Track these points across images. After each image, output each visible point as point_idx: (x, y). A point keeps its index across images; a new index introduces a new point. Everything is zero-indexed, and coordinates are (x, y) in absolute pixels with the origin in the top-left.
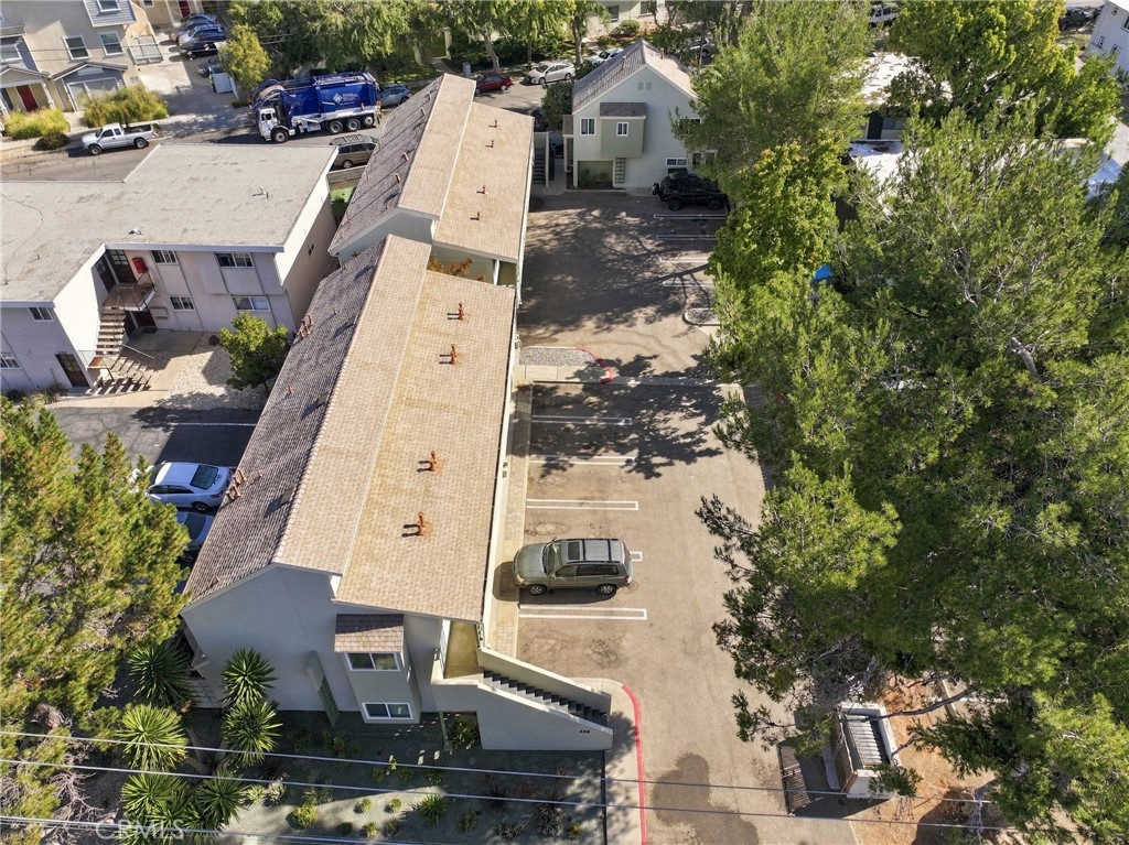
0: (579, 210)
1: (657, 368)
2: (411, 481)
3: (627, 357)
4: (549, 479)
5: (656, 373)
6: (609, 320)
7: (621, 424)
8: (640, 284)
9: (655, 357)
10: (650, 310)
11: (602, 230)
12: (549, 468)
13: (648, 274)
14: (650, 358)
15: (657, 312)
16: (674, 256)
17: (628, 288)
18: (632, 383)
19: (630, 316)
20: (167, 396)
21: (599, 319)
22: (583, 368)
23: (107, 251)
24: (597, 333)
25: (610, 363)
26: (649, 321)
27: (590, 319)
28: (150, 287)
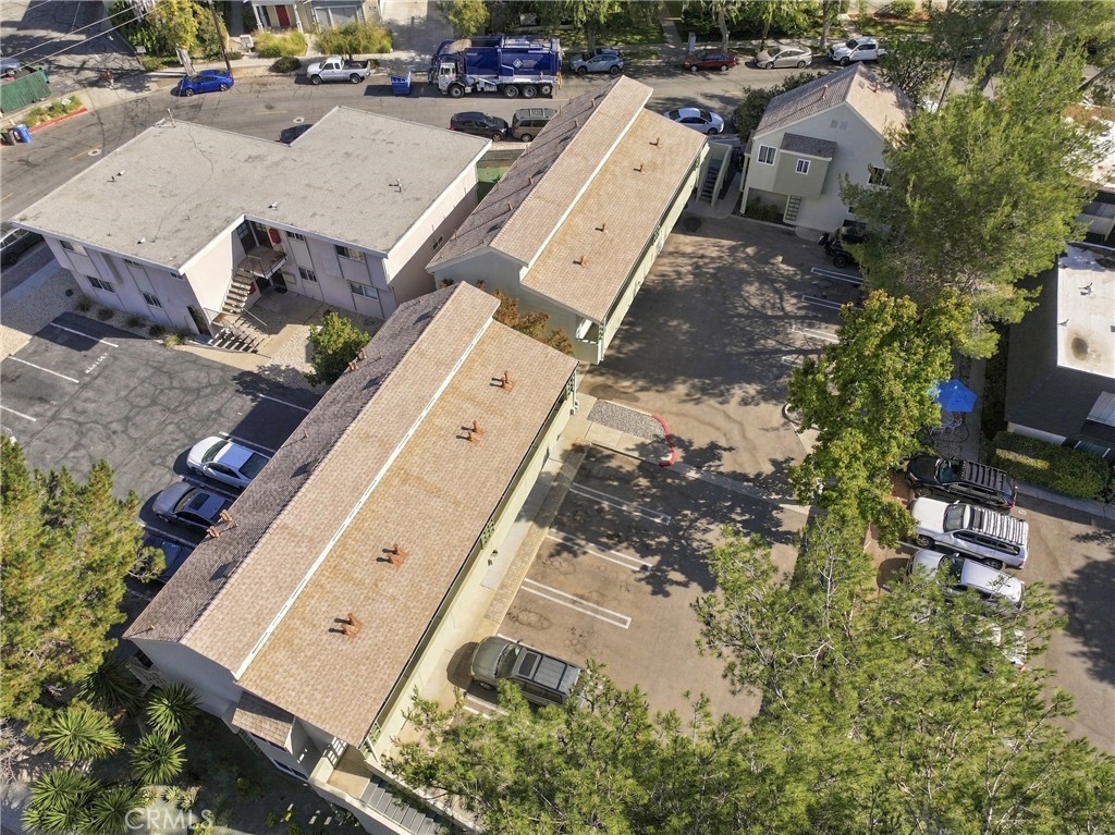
0: (734, 243)
1: (727, 464)
2: (366, 569)
3: (701, 442)
4: (557, 561)
5: (721, 469)
6: (704, 391)
7: (658, 520)
8: (758, 353)
9: (730, 449)
10: (752, 389)
11: (745, 274)
12: (560, 549)
13: (771, 343)
14: (725, 449)
15: (759, 392)
16: (811, 326)
17: (743, 354)
18: (692, 474)
19: (728, 390)
20: (268, 364)
21: (693, 386)
22: (648, 441)
23: (246, 221)
24: (684, 401)
25: (680, 443)
26: (745, 402)
27: (684, 382)
28: (282, 255)
